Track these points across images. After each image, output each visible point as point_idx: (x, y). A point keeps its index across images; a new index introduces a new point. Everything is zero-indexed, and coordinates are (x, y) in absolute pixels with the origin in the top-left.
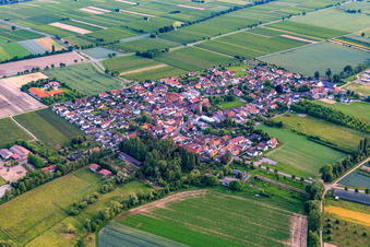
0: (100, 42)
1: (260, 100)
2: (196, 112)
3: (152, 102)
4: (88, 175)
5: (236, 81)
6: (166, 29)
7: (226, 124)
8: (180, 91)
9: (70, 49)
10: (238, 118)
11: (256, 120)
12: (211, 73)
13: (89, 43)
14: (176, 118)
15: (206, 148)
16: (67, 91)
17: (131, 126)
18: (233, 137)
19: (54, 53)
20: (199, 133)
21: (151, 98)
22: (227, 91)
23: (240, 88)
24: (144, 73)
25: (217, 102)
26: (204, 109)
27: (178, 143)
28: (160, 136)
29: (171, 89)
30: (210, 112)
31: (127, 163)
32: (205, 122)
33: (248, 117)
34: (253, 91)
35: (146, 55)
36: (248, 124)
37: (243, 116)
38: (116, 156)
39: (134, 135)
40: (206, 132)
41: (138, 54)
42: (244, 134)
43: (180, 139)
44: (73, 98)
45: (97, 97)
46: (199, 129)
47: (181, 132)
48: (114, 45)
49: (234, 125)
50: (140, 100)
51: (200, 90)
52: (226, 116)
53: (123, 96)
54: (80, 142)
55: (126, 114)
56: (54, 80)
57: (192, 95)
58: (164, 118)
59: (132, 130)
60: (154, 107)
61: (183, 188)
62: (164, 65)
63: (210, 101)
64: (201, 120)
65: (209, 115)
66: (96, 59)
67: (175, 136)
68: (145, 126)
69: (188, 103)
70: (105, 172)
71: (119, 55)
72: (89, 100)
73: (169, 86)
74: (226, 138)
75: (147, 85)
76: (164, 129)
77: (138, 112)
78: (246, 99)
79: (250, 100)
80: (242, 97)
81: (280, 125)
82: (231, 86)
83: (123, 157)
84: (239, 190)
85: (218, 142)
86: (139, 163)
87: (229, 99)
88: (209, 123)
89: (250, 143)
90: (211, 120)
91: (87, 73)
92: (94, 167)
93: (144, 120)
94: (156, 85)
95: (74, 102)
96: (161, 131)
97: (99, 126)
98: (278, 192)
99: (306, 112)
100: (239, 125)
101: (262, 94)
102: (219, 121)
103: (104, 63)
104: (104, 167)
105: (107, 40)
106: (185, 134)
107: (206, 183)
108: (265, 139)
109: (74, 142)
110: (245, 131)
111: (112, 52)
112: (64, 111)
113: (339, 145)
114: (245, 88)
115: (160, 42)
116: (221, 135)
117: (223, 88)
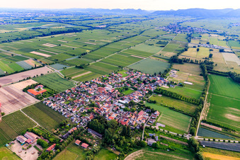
0: (57, 61)
2: (115, 98)
3: (93, 94)
5: (124, 79)
6: (85, 54)
7: (132, 104)
8: (103, 86)
9: (44, 65)
10: (135, 100)
11: (143, 100)
12: (113, 76)
13: (51, 62)
14: (108, 103)
15: (130, 121)
16: (48, 90)
17: (88, 110)
18: (139, 112)
19: (36, 68)
20: (122, 111)
21: (91, 91)
22: (123, 84)
23: (128, 83)
24: (83, 77)
25: (122, 91)
26: (119, 96)
27: (115, 119)
28: (104, 115)
29: (99, 85)
31: (94, 136)
32: (122, 103)
33: (139, 99)
34: (134, 84)
35: (81, 67)
36: (141, 103)
37: (137, 99)
38: (87, 132)
40: (125, 110)
41: (76, 67)
42: (142, 109)
43: (114, 115)
44: (52, 94)
45: (65, 93)
47: (113, 111)
48: (63, 62)
49: (135, 104)
50: (86, 93)
51: (111, 85)
52: (130, 99)
53: (78, 91)
54: (65, 125)
55: (82, 103)
56: (40, 84)
57: (109, 88)
58: (102, 103)
59: (89, 112)
60: (95, 97)
62: (89, 72)
63: (119, 91)
64: (119, 102)
65: (122, 99)
66: (57, 70)
67: (112, 114)
68: (95, 110)
69: (109, 93)
70: (85, 145)
71: (68, 68)
73: (97, 83)
74: (136, 112)
75: (87, 84)
76: (104, 110)
77: (88, 101)
78: (133, 88)
79: (136, 89)
80: (131, 87)
81: (155, 102)
82: (124, 82)
83: (90, 132)
84: (158, 148)
86: (101, 136)
87: (127, 89)
88: (124, 104)
89: (147, 114)
90: (124, 102)
91: (54, 78)
92: (78, 142)
93: (93, 106)
94: (91, 84)
95: (54, 96)
96: (103, 112)
97: (71, 112)
99: (161, 93)
100: (137, 104)
101: (139, 85)
102: (128, 102)
103: (62, 72)
104: (83, 141)
105: (60, 60)
106: (115, 112)
108: (153, 111)
109: (61, 125)
110: (142, 107)
111: (64, 66)
112: (50, 104)
113: (185, 112)
114: (130, 82)
115: (84, 60)
116: (133, 111)
117: (121, 83)
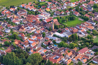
1: (93, 19)
2: (50, 30)
3: (18, 23)
5: (73, 5)
7: (73, 38)
8: (36, 13)
10: (81, 33)
11: (94, 35)
14: (37, 35)
15: (63, 59)
17: (5, 43)
18: (80, 48)
20: (55, 46)
21: (17, 20)
22: (69, 12)
23: (77, 10)
25: (63, 21)
26: (56, 27)
27: (42, 55)
28: (28, 50)
29: (30, 12)
30: (60, 29)
32: (58, 37)
33: (87, 32)
34: (86, 12)
36: (88, 38)
37: (84, 32)
39: (9, 49)
40: (60, 46)
42: (87, 46)
43: (43, 51)
46: (55, 43)
47: (42, 46)
49: (79, 39)
50: (9, 21)
51: (49, 12)
52: (72, 32)
57: (45, 16)
58: (29, 35)
59: (6, 45)
60: (20, 27)
63: (59, 21)
64: (54, 36)
65: (60, 32)
67: (39, 49)
68: (16, 42)
73: (28, 10)
74: (75, 49)
75: (12, 10)
76: (29, 43)
77: (9, 31)
78: (83, 18)
79: (86, 20)
80: (80, 17)
82: (70, 9)
85: (71, 53)
87: (71, 19)
88: (61, 38)
89: (93, 53)
90: (62, 35)
93: (14, 37)
94: (18, 9)
96: (28, 46)
100: (82, 39)
101: (94, 14)
102: (68, 36)
106: (45, 48)
110: (88, 43)
114: (81, 10)
116: (72, 47)
117: (65, 11)
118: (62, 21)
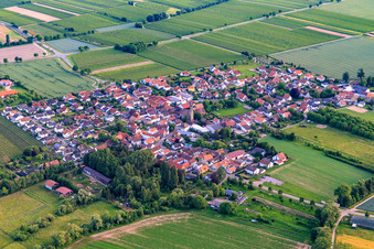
0: (69, 32)
1: (269, 107)
2: (185, 120)
3: (130, 107)
4: (42, 195)
5: (240, 83)
6: (157, 17)
7: (223, 134)
8: (168, 94)
9: (30, 41)
10: (239, 129)
11: (262, 131)
12: (210, 73)
13: (54, 34)
14: (159, 127)
15: (195, 164)
16: (21, 92)
17: (100, 135)
18: (230, 150)
19: (8, 44)
20: (186, 146)
21: (129, 102)
22: (228, 95)
23: (244, 92)
24: (124, 72)
25: (214, 108)
26: (197, 117)
27: (159, 157)
30: (203, 120)
31: (93, 180)
32: (196, 132)
33: (252, 127)
34: (261, 96)
35: (128, 50)
36: (250, 135)
37: (245, 126)
38: (80, 172)
39: (104, 146)
40: (196, 145)
41: (117, 48)
42: (244, 147)
43: (163, 152)
44: (29, 101)
45: (61, 100)
46: (188, 140)
47: (165, 144)
48: (87, 36)
49: (233, 136)
50: (115, 104)
51: (193, 93)
52: (224, 125)
53: (93, 99)
54: (34, 154)
55: (96, 121)
56: (6, 78)
57: (182, 99)
59: (101, 140)
60: (132, 113)
61: (160, 210)
62: (149, 62)
63: (205, 107)
64: (191, 130)
65: (202, 124)
66: (62, 53)
67: (156, 149)
68: (120, 136)
69: (176, 109)
70: (64, 190)
71: (92, 49)
72: (49, 103)
73: (154, 88)
74: (220, 152)
75: (125, 86)
76: (143, 140)
77: (111, 119)
78: (251, 105)
79: (255, 107)
80: (246, 103)
81: (291, 138)
82: (233, 90)
83: (88, 173)
84: (231, 214)
85: (210, 157)
86: (108, 180)
87: (230, 105)
88: (202, 134)
89: (251, 158)
90: (204, 130)
91: (49, 71)
92: (50, 184)
93: (118, 128)
94: (137, 86)
95: (30, 105)
96: (139, 143)
97: (60, 135)
98: (280, 218)
99: (327, 122)
100: (240, 137)
101: (272, 100)
102: (213, 131)
103: (72, 58)
104: (62, 184)
105: (79, 29)
106: (169, 147)
107: (190, 205)
108: (271, 153)
109: (26, 153)
110: (246, 144)
111: (83, 45)
112: (16, 116)
113: (365, 162)
114: (251, 92)
115: (147, 33)
117: (223, 92)
118: (210, 108)
